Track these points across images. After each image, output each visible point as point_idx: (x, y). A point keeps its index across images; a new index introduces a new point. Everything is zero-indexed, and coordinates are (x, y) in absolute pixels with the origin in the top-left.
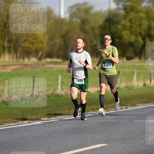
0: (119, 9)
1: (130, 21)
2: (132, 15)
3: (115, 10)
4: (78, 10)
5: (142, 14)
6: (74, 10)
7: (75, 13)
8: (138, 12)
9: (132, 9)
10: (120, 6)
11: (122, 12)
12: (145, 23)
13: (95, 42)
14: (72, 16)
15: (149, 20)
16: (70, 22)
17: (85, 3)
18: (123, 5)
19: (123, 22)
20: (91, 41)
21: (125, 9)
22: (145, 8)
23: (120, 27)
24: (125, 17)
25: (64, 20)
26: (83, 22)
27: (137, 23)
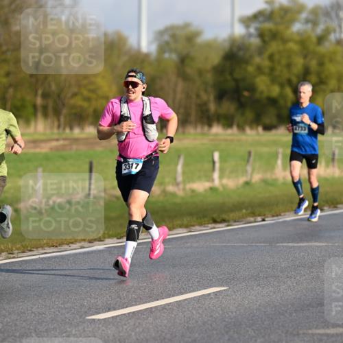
0: (250, 35)
1: (271, 57)
2: (274, 47)
3: (243, 37)
4: (174, 36)
5: (292, 46)
6: (166, 38)
7: (167, 43)
8: (285, 41)
9: (275, 35)
10: (252, 30)
11: (255, 41)
12: (299, 62)
13: (204, 97)
14: (162, 49)
15: (305, 57)
16: (159, 60)
17: (187, 25)
18: (257, 29)
19: (257, 60)
20: (198, 96)
21: (261, 35)
22: (298, 33)
23: (251, 69)
24: (260, 51)
25: (147, 55)
26: (183, 60)
27: (284, 62)
